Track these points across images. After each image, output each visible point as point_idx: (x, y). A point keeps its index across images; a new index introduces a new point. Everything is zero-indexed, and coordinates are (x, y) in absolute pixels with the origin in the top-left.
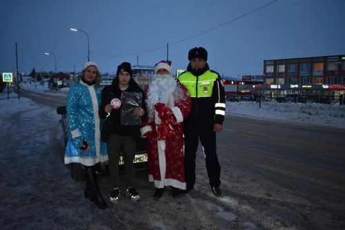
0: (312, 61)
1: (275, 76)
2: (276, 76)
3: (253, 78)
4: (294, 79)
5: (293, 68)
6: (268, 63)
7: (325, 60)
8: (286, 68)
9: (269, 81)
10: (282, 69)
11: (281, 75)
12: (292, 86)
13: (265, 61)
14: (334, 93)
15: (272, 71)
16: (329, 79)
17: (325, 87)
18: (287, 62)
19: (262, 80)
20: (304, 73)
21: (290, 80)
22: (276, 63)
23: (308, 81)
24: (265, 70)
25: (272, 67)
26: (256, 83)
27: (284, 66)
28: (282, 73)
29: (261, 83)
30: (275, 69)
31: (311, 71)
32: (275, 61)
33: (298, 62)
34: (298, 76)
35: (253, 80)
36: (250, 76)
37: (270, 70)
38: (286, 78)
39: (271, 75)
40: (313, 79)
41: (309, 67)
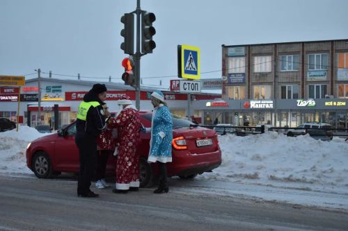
0: (333, 48)
1: (250, 80)
2: (253, 80)
5: (289, 65)
6: (231, 51)
9: (236, 91)
10: (263, 65)
11: (262, 78)
12: (302, 103)
13: (223, 46)
15: (243, 70)
18: (276, 50)
19: (219, 92)
20: (317, 73)
21: (283, 89)
22: (251, 51)
23: (325, 92)
24: (224, 69)
26: (211, 97)
27: (269, 59)
28: (265, 75)
29: (219, 96)
30: (249, 65)
31: (332, 70)
32: (249, 47)
33: (304, 49)
34: (303, 83)
37: (237, 66)
38: (274, 84)
39: (240, 79)
40: (337, 86)
41: (327, 61)
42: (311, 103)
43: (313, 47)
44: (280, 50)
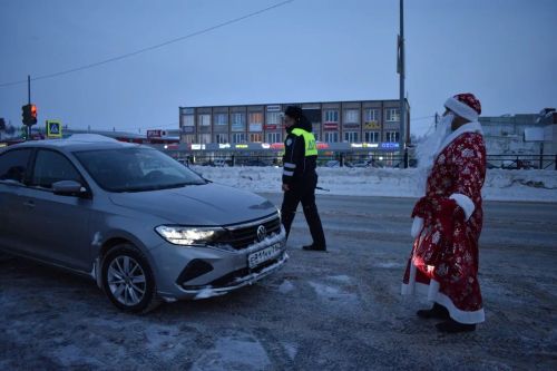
0: (247, 110)
1: (197, 131)
2: (199, 130)
3: (164, 133)
4: (224, 136)
5: (221, 121)
6: (185, 111)
7: (263, 109)
8: (212, 120)
9: (188, 138)
10: (206, 120)
11: (205, 130)
12: (222, 146)
13: (181, 108)
14: (276, 154)
15: (192, 124)
16: (270, 135)
17: (266, 146)
18: (213, 111)
19: (178, 138)
20: (238, 127)
21: (218, 137)
22: (198, 112)
23: (242, 139)
24: (181, 123)
25: (193, 117)
26: (169, 142)
27: (209, 117)
28: (206, 127)
29: (177, 141)
30: (196, 120)
31: (247, 125)
32: (196, 109)
33: (229, 110)
34: (229, 132)
35: (163, 137)
36: (159, 131)
37: (189, 121)
38: (212, 133)
39: (191, 130)
40: (250, 135)
41: (244, 119)
42: (228, 145)
43: (234, 110)
44: (215, 110)
